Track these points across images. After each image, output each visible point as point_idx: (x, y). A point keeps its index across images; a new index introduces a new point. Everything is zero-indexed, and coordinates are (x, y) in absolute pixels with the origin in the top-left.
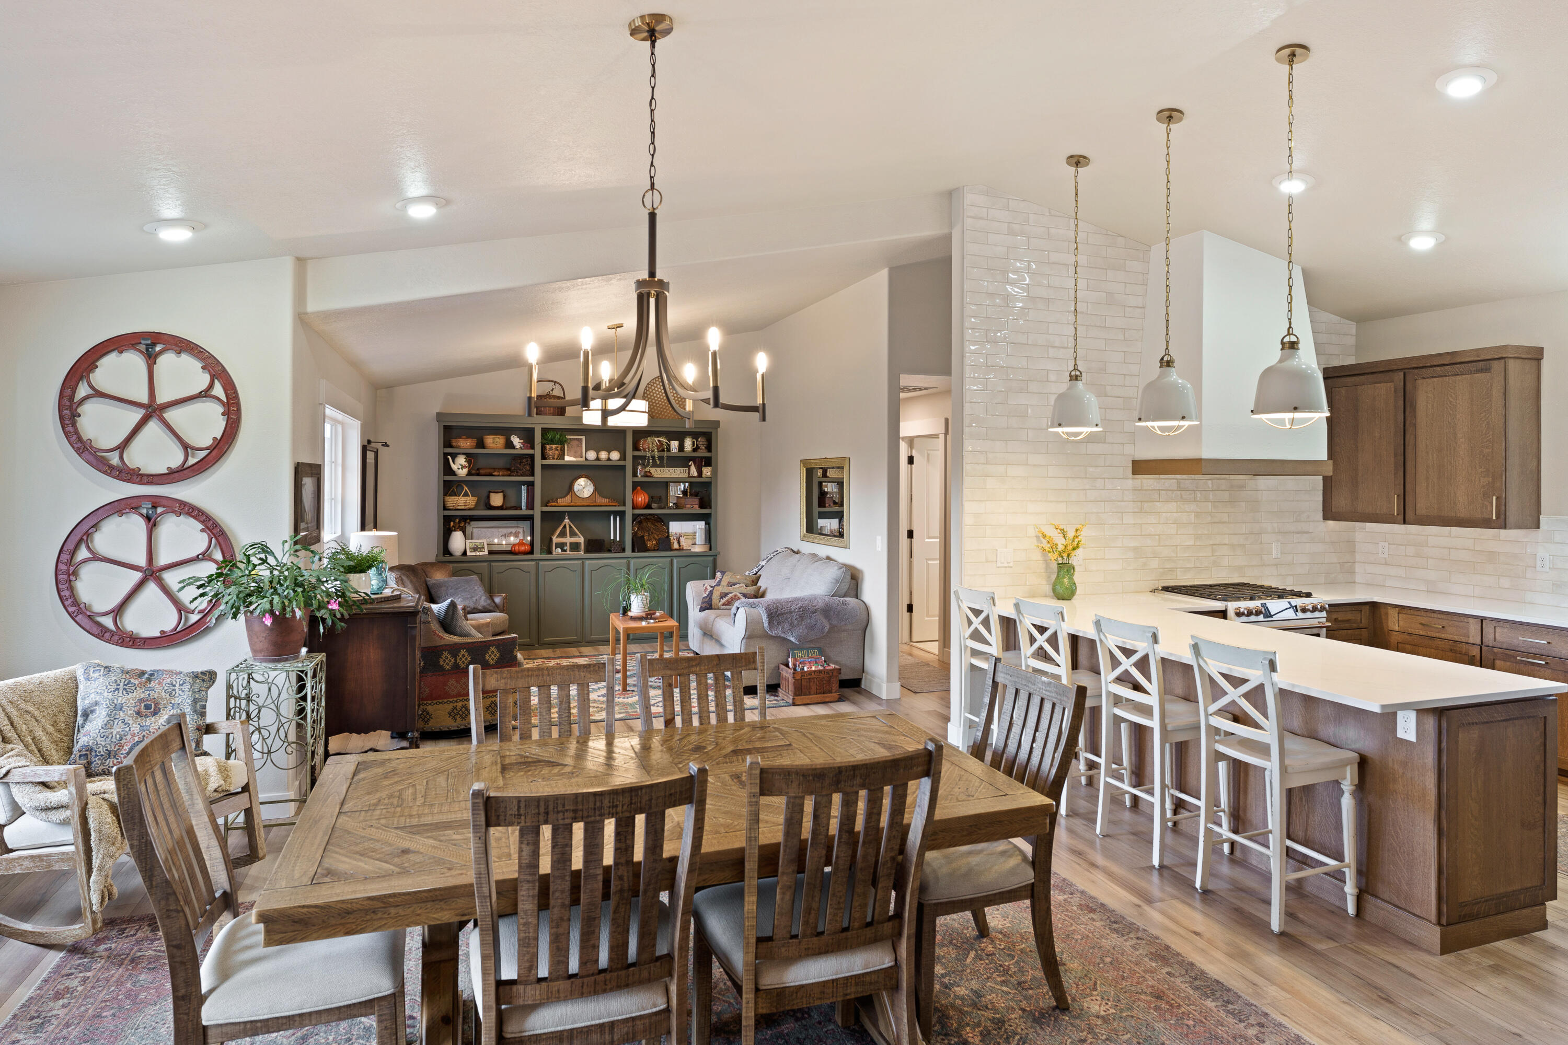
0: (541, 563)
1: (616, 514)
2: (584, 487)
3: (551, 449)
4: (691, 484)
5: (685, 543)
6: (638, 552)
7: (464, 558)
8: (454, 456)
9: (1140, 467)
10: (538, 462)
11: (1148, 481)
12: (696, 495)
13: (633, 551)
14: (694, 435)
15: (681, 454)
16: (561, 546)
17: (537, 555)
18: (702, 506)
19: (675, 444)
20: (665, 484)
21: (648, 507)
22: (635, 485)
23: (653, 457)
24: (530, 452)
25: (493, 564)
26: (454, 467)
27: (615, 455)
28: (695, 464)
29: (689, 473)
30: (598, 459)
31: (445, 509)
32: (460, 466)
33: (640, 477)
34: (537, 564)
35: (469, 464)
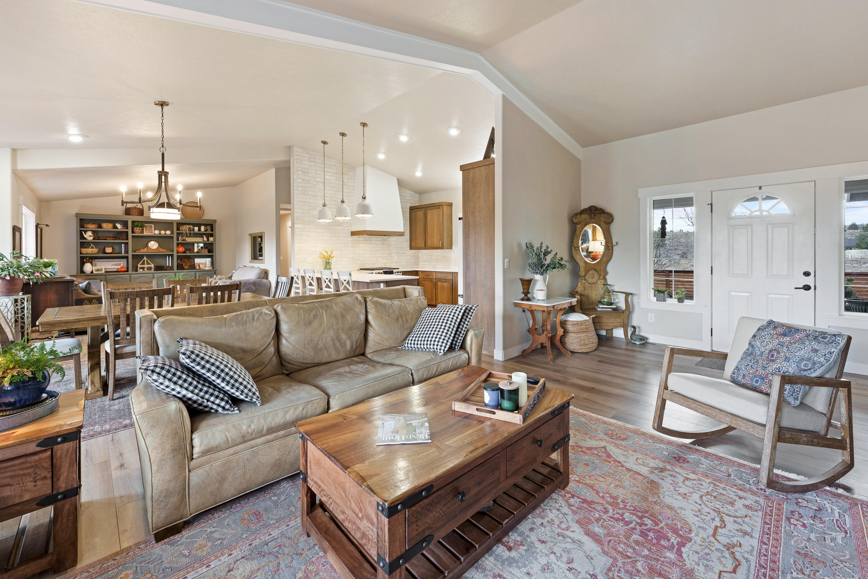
0: (133, 275)
1: (169, 255)
2: (153, 245)
3: (136, 229)
4: (205, 244)
5: (202, 266)
6: (180, 270)
7: (92, 274)
8: (85, 232)
9: (353, 234)
10: (130, 235)
11: (356, 237)
12: (207, 248)
13: (178, 270)
14: (205, 225)
15: (200, 232)
16: (143, 268)
17: (131, 272)
18: (209, 252)
19: (196, 229)
20: (193, 244)
21: (185, 252)
22: (178, 244)
23: (186, 233)
24: (126, 230)
25: (108, 276)
26: (85, 236)
27: (168, 232)
28: (206, 236)
29: (203, 240)
30: (160, 233)
31: (81, 253)
32: (89, 236)
33: (180, 241)
34: (130, 277)
35: (94, 234)
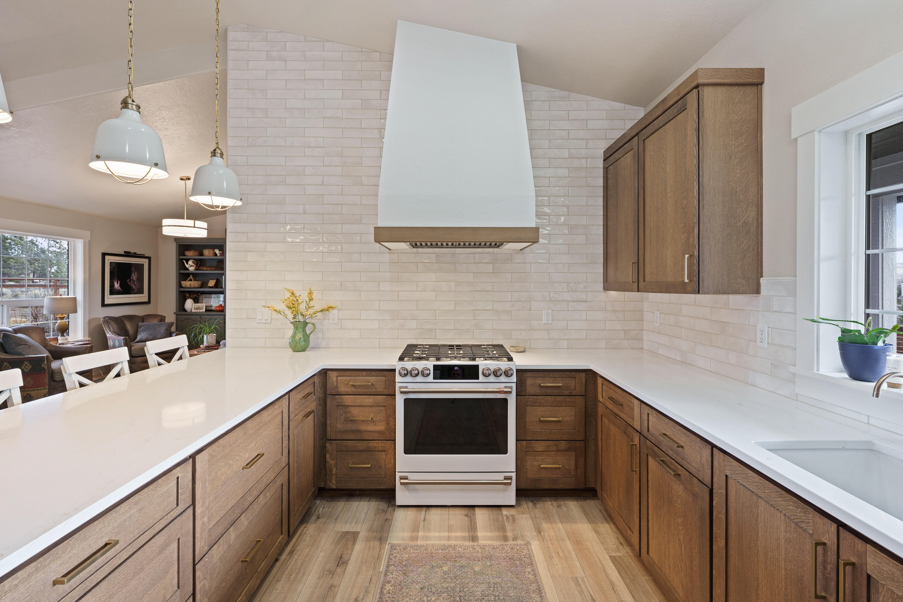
7: (191, 314)
8: (187, 260)
26: (187, 266)
31: (180, 287)
32: (191, 266)
35: (197, 264)
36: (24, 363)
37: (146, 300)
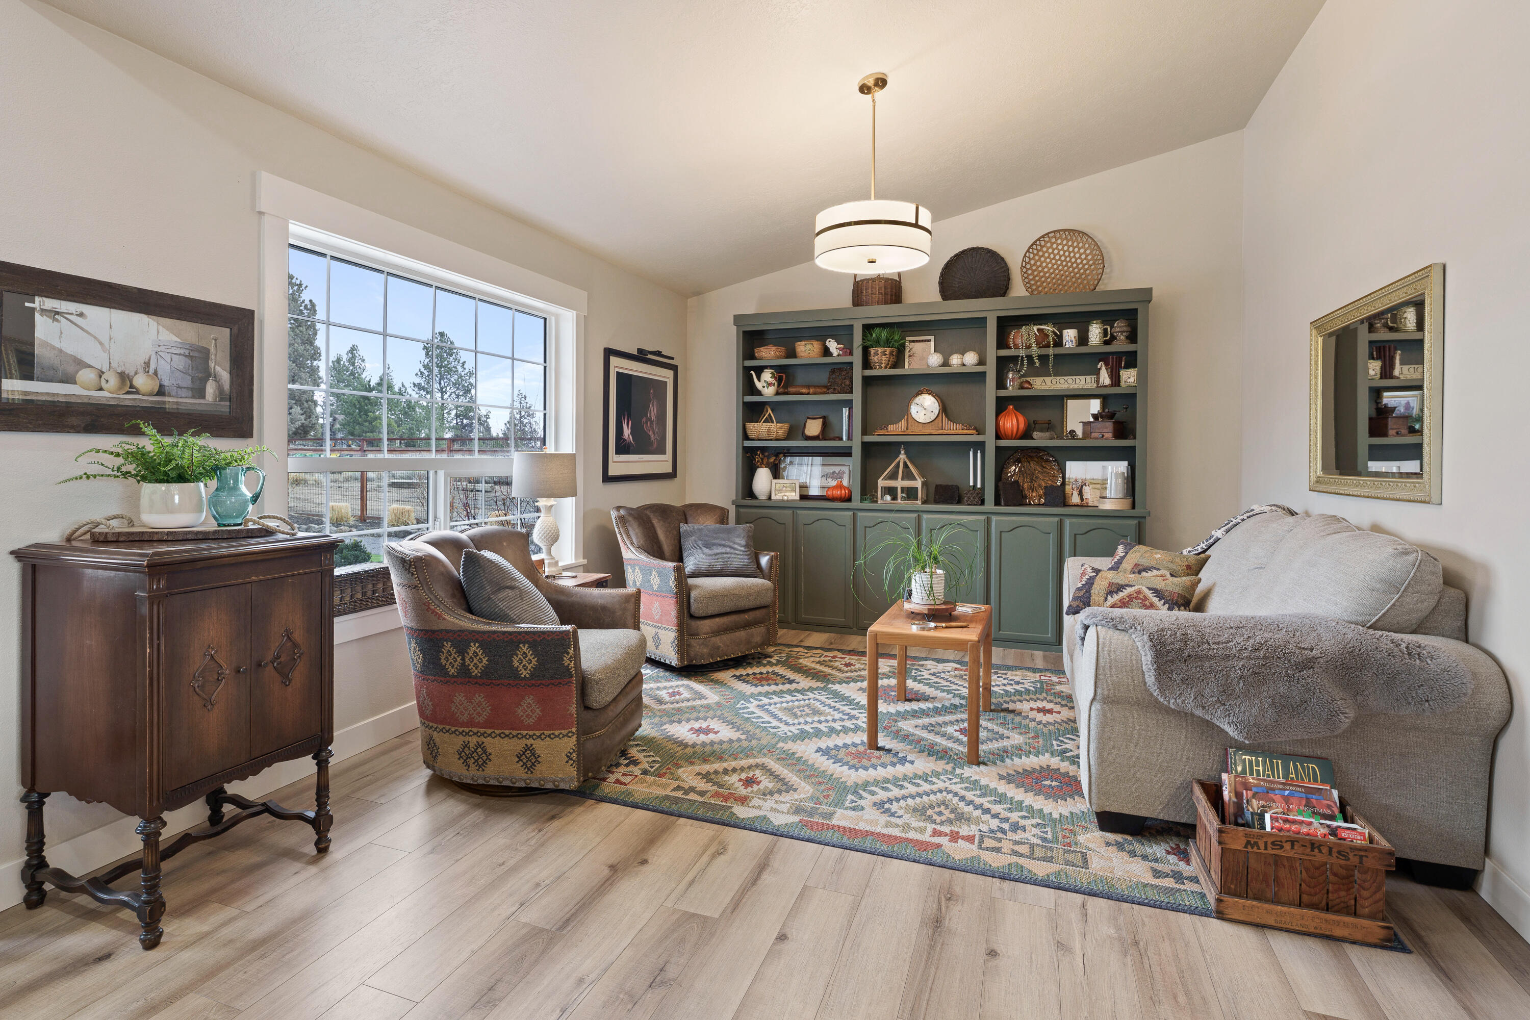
0: (859, 514)
2: (925, 408)
3: (876, 354)
4: (1104, 400)
5: (1090, 495)
6: (1006, 505)
7: (769, 503)
8: (759, 370)
10: (858, 373)
12: (1111, 416)
13: (997, 503)
14: (1107, 317)
15: (1083, 350)
16: (892, 491)
17: (856, 503)
18: (1121, 433)
19: (1070, 335)
20: (1059, 400)
21: (1027, 435)
22: (1002, 404)
23: (1030, 358)
24: (849, 359)
25: (799, 512)
26: (759, 385)
27: (971, 358)
28: (1106, 365)
29: (1098, 381)
30: (946, 364)
31: (746, 437)
32: (766, 385)
33: (1012, 388)
34: (854, 515)
35: (779, 380)
36: (518, 647)
37: (669, 470)
